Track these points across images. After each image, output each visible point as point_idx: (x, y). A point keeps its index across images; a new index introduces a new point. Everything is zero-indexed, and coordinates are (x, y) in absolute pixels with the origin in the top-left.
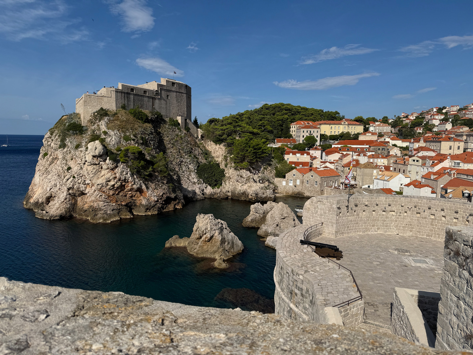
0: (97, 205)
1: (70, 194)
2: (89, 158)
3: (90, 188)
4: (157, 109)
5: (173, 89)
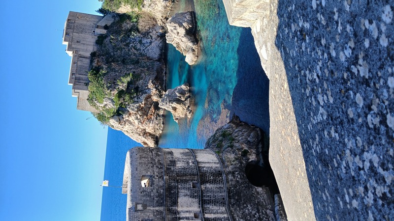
4: (88, 54)
5: (72, 35)
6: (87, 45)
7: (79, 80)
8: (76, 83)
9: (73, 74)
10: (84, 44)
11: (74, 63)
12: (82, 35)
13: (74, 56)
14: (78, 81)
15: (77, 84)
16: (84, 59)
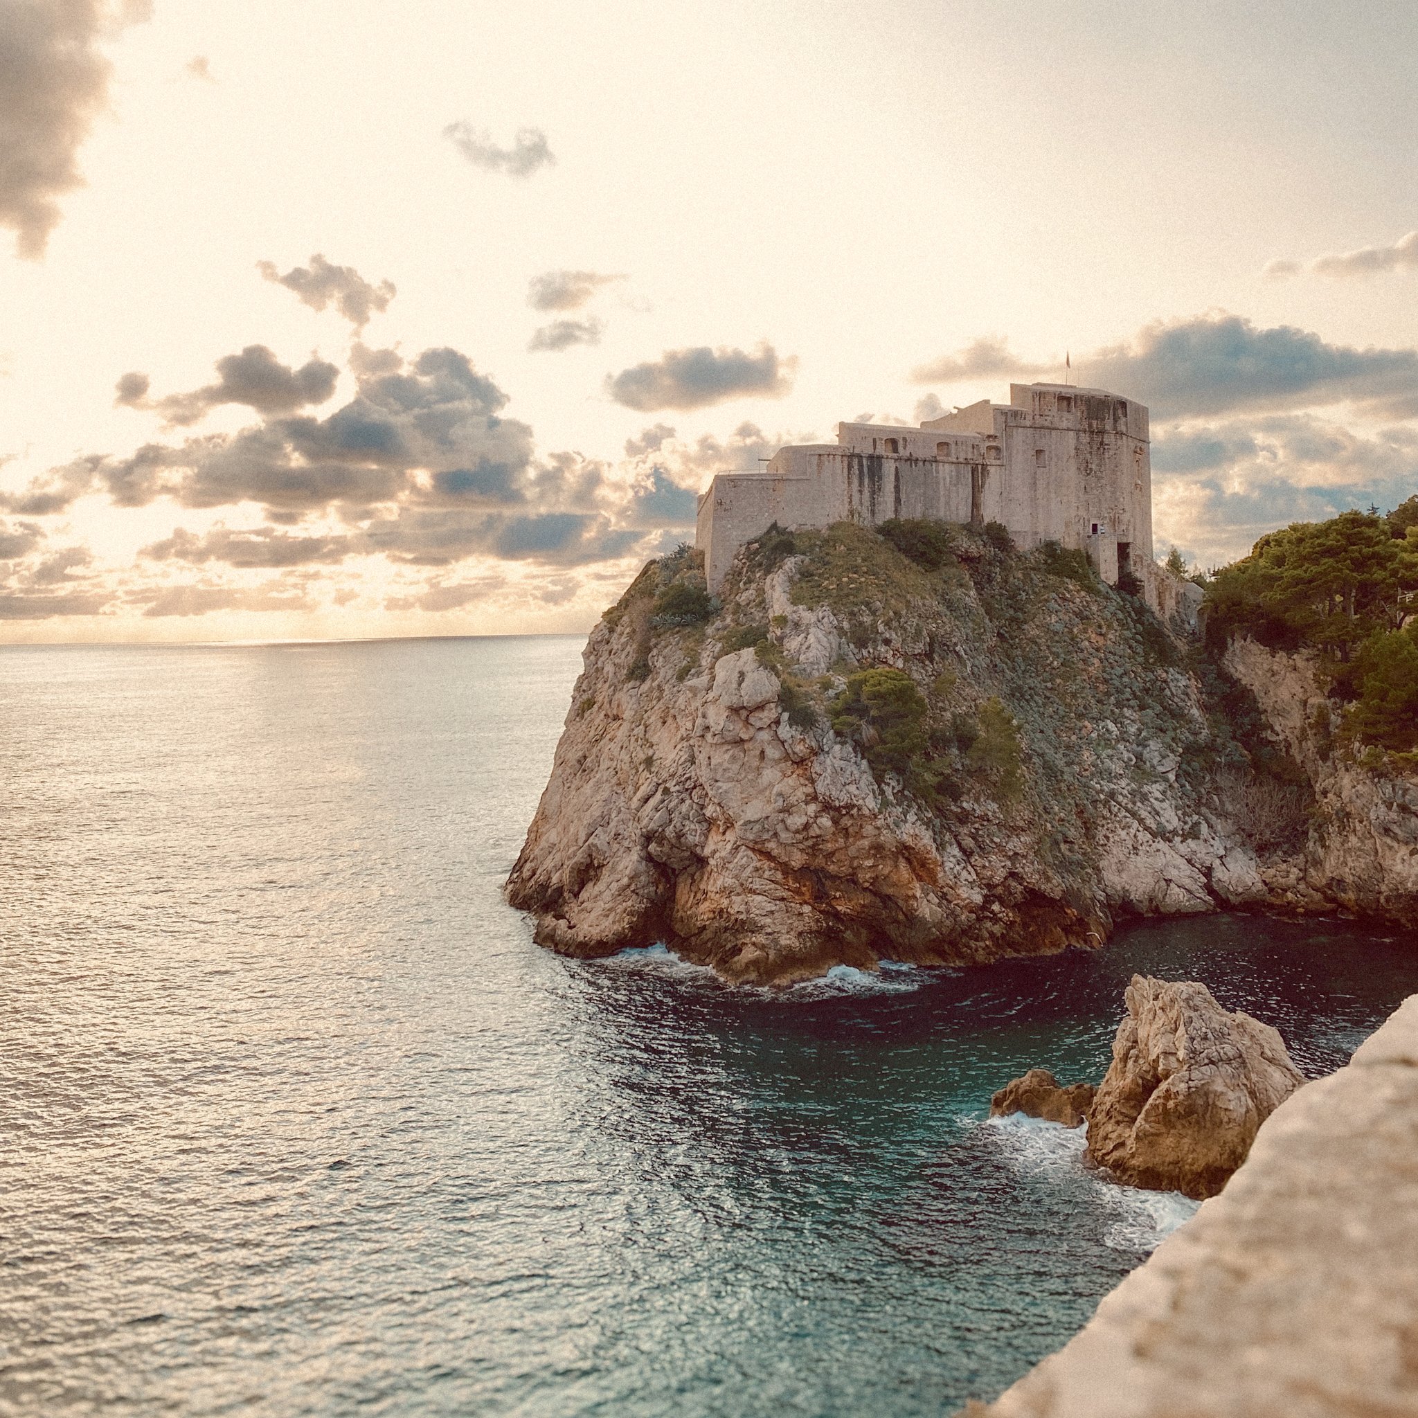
0: (742, 908)
1: (649, 858)
2: (717, 717)
3: (720, 838)
4: (991, 512)
5: (1065, 424)
6: (1034, 500)
8: (855, 461)
9: (894, 442)
10: (1034, 485)
12: (1071, 473)
13: (975, 443)
14: (864, 466)
15: (850, 467)
16: (965, 491)
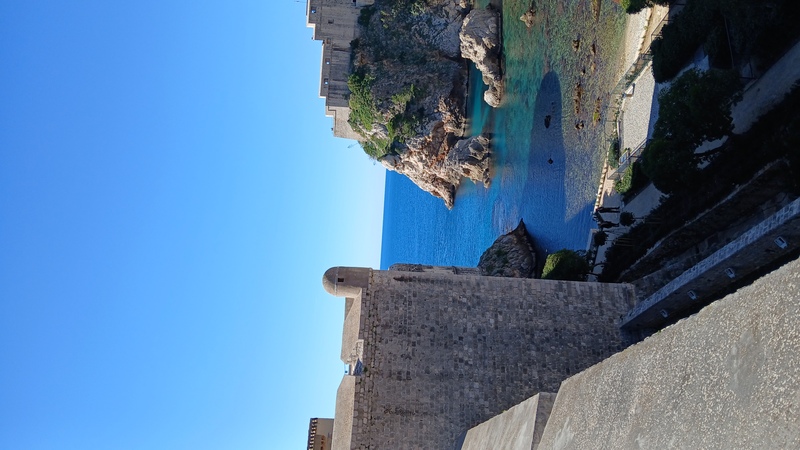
4: (346, 44)
5: (320, 10)
6: (345, 26)
7: (335, 89)
9: (324, 80)
10: (339, 25)
11: (325, 60)
12: (336, 9)
13: (326, 49)
14: (333, 92)
15: (332, 97)
16: (341, 53)
